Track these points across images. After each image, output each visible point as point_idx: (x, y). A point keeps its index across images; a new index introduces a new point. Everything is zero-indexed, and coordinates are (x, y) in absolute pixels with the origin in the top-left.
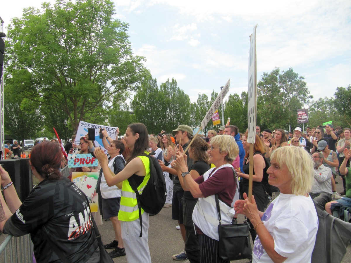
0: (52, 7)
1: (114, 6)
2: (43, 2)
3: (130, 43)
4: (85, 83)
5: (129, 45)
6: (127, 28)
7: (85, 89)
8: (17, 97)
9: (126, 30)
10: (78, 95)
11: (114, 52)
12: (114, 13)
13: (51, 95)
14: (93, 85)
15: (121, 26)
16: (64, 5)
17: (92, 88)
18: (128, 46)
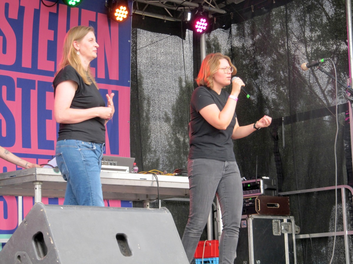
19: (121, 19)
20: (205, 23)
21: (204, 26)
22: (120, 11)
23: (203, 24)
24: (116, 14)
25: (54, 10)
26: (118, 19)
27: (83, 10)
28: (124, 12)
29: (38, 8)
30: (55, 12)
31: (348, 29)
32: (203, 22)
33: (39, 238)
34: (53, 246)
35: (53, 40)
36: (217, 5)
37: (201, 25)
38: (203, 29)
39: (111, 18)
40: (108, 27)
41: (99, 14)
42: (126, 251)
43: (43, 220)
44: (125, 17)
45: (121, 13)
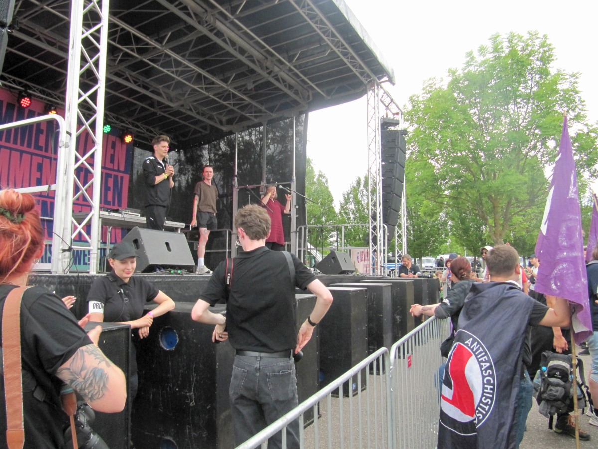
0: (460, 73)
1: (554, 48)
2: (448, 69)
3: (584, 101)
4: (509, 175)
5: (583, 105)
6: (577, 78)
7: (510, 183)
8: (417, 200)
9: (575, 83)
10: (499, 192)
11: (554, 123)
12: (553, 60)
13: (460, 193)
14: (521, 176)
15: (566, 77)
16: (477, 66)
17: (520, 182)
18: (580, 107)
19: (128, 142)
24: (125, 139)
26: (126, 141)
33: (136, 242)
34: (142, 245)
39: (123, 140)
40: (120, 144)
41: (117, 138)
42: (169, 250)
43: (138, 234)
44: (130, 141)
45: (128, 139)
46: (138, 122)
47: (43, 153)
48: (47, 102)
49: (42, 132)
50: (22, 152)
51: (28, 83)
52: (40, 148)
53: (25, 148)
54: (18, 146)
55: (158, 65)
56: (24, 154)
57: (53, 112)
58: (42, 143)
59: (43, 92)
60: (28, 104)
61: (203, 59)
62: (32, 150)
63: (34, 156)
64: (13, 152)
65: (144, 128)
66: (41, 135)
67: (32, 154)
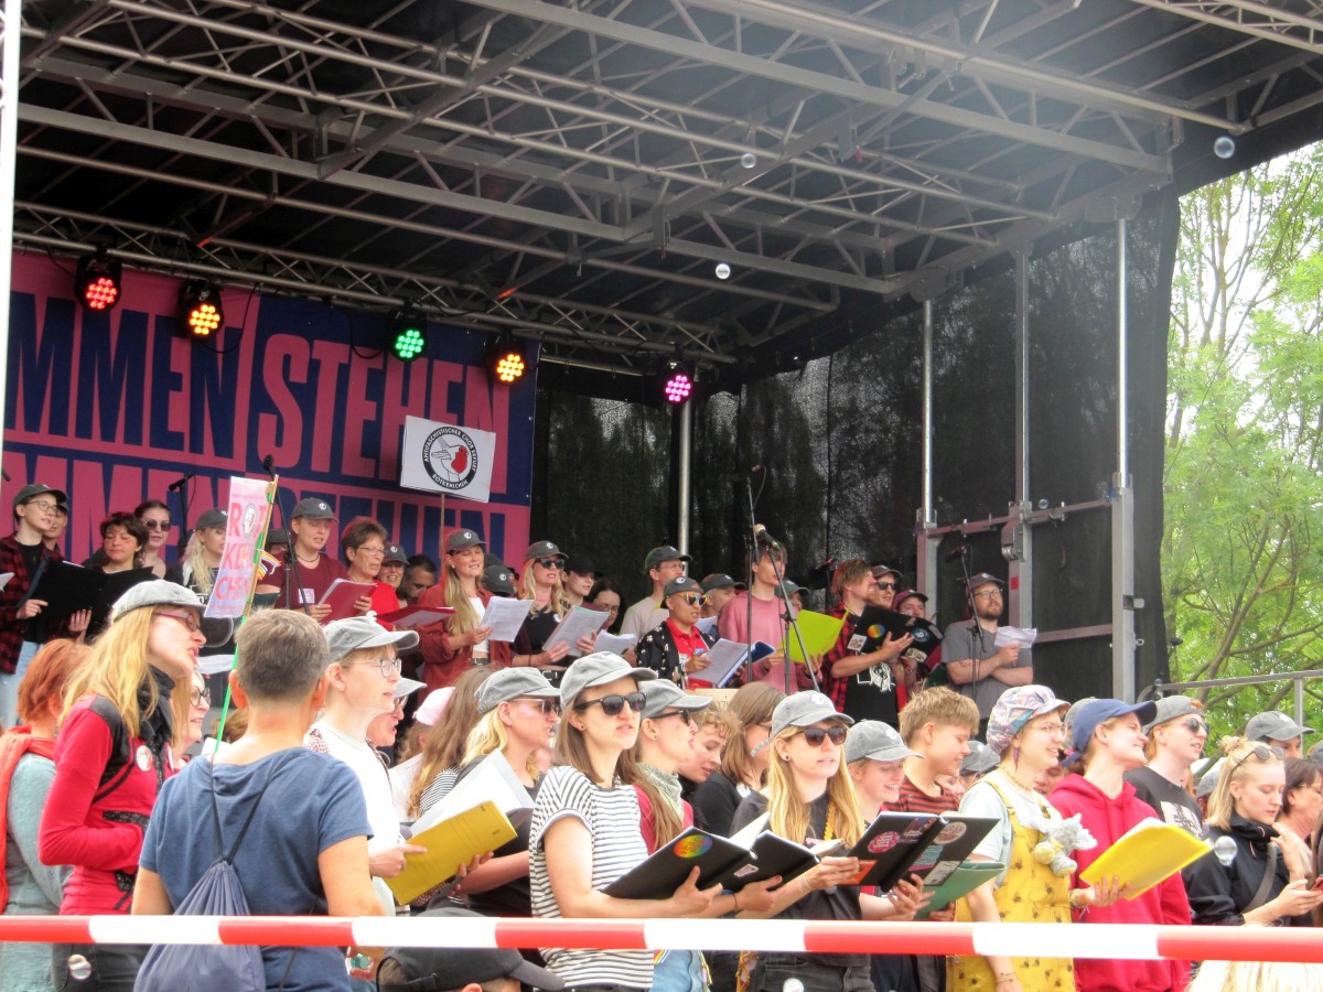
19: (511, 379)
20: (686, 383)
21: (684, 389)
22: (508, 364)
23: (682, 385)
24: (500, 370)
25: (377, 364)
26: (503, 378)
27: (436, 362)
28: (515, 365)
29: (347, 362)
30: (381, 367)
31: (925, 415)
32: (680, 382)
35: (373, 418)
36: (719, 347)
37: (678, 389)
38: (682, 396)
39: (492, 378)
40: (484, 391)
41: (469, 368)
44: (519, 373)
45: (510, 368)
46: (553, 295)
47: (184, 456)
48: (185, 276)
49: (175, 382)
50: (108, 462)
51: (113, 222)
52: (173, 441)
53: (118, 447)
54: (95, 444)
55: (487, 128)
56: (118, 469)
57: (205, 308)
58: (178, 420)
59: (165, 246)
60: (110, 299)
61: (660, 74)
62: (145, 450)
63: (152, 473)
64: (77, 463)
65: (577, 316)
66: (173, 394)
67: (146, 465)
